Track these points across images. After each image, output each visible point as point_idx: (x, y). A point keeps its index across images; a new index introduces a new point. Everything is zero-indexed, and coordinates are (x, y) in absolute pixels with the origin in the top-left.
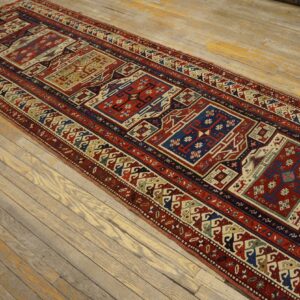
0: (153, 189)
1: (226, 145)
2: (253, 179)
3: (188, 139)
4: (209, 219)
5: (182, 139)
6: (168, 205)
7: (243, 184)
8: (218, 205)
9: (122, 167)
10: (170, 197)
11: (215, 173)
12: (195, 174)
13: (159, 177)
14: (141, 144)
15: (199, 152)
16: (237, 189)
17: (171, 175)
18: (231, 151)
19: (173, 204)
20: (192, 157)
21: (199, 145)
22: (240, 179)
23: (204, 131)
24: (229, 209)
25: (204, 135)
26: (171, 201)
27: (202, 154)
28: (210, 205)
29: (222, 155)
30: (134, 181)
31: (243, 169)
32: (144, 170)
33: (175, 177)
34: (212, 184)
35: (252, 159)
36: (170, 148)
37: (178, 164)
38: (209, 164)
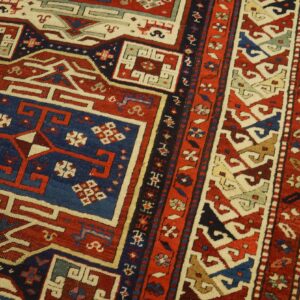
0: (249, 171)
1: (53, 87)
2: (128, 15)
3: (65, 170)
4: (257, 48)
5: (71, 181)
6: (270, 125)
7: (148, 27)
8: (220, 46)
9: (227, 272)
10: (251, 131)
11: (145, 79)
12: (167, 111)
13: (209, 176)
14: (129, 270)
15: (96, 130)
16: (164, 32)
17: (191, 155)
18: (69, 73)
19: (263, 117)
20: (121, 137)
21: (76, 139)
22: (138, 34)
23: (27, 146)
24: (217, 28)
25: (38, 140)
26: (259, 124)
27: (101, 121)
28: (227, 59)
29: (87, 86)
30: (252, 221)
31: (109, 37)
32: (209, 218)
33: (194, 145)
34: (176, 73)
35: (74, 32)
36: (114, 196)
37: (155, 154)
38: (124, 98)
